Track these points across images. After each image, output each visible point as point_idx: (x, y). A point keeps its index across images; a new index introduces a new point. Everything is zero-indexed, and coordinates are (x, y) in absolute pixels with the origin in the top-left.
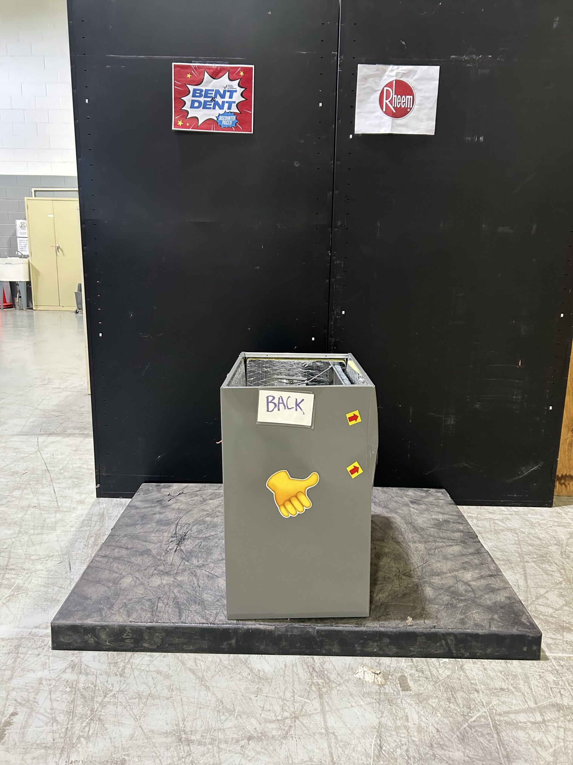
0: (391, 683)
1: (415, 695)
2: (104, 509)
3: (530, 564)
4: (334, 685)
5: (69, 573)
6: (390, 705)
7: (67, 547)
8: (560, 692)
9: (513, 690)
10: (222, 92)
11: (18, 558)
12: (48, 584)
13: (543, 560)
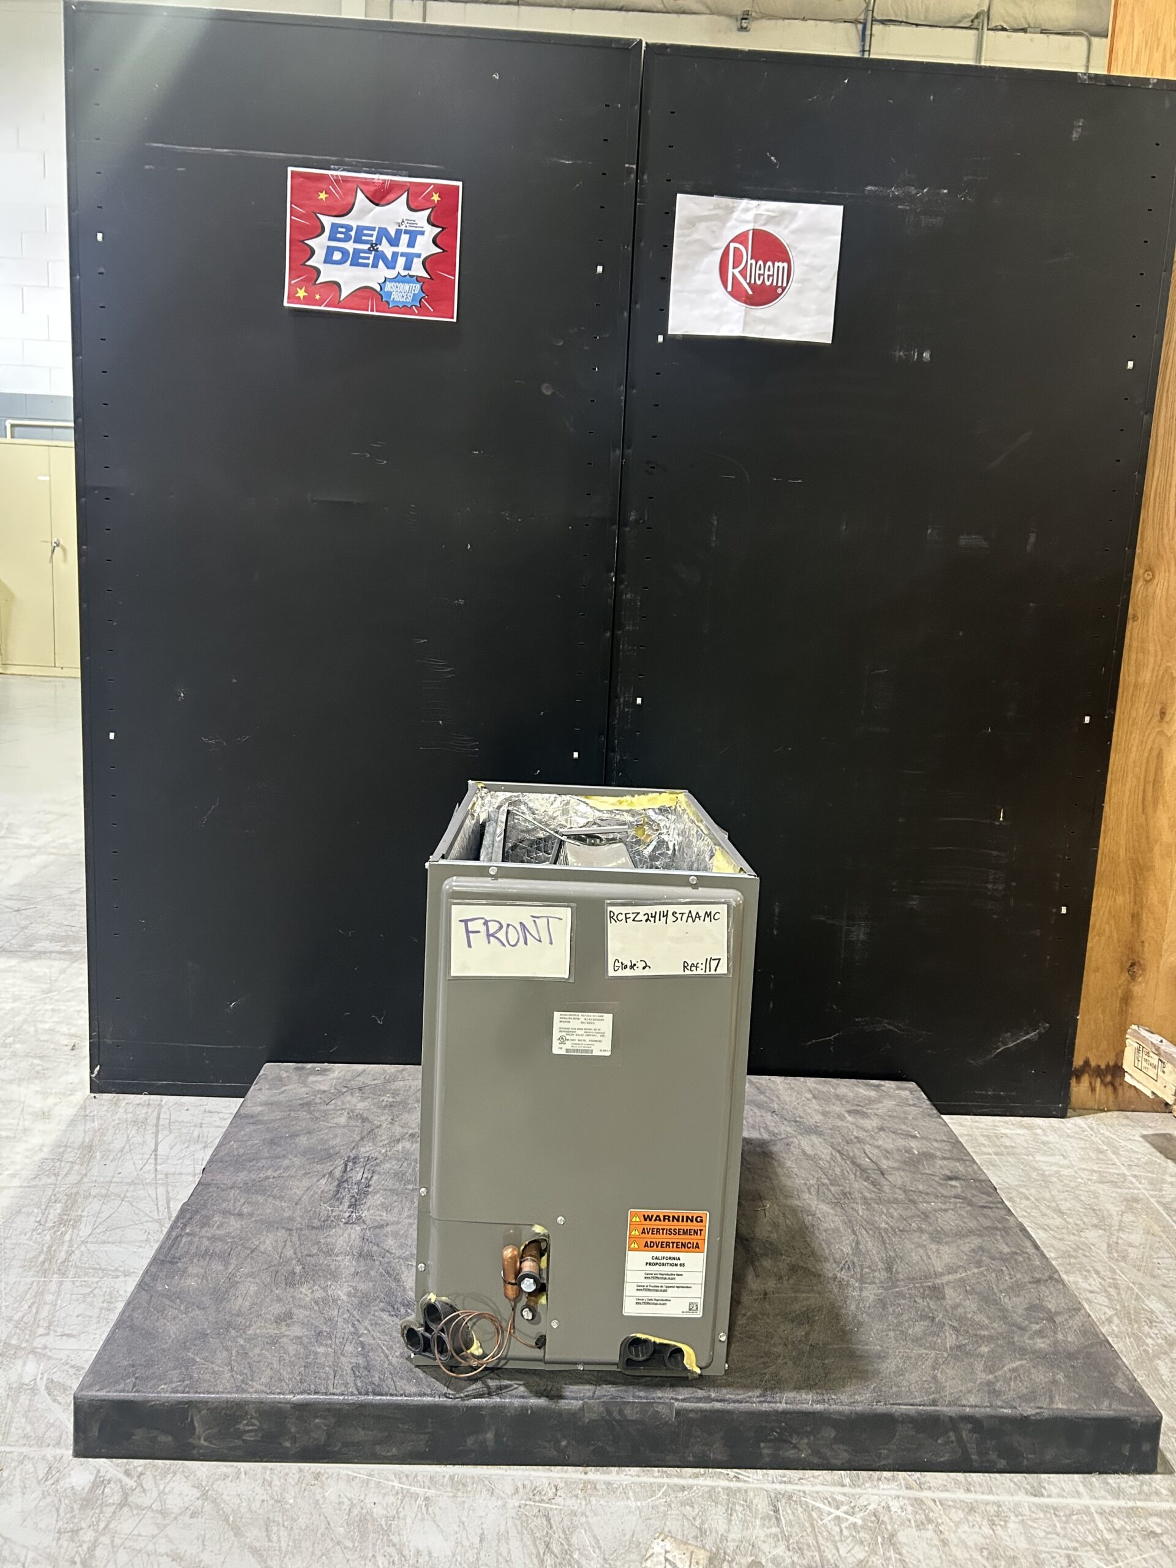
10: (393, 233)
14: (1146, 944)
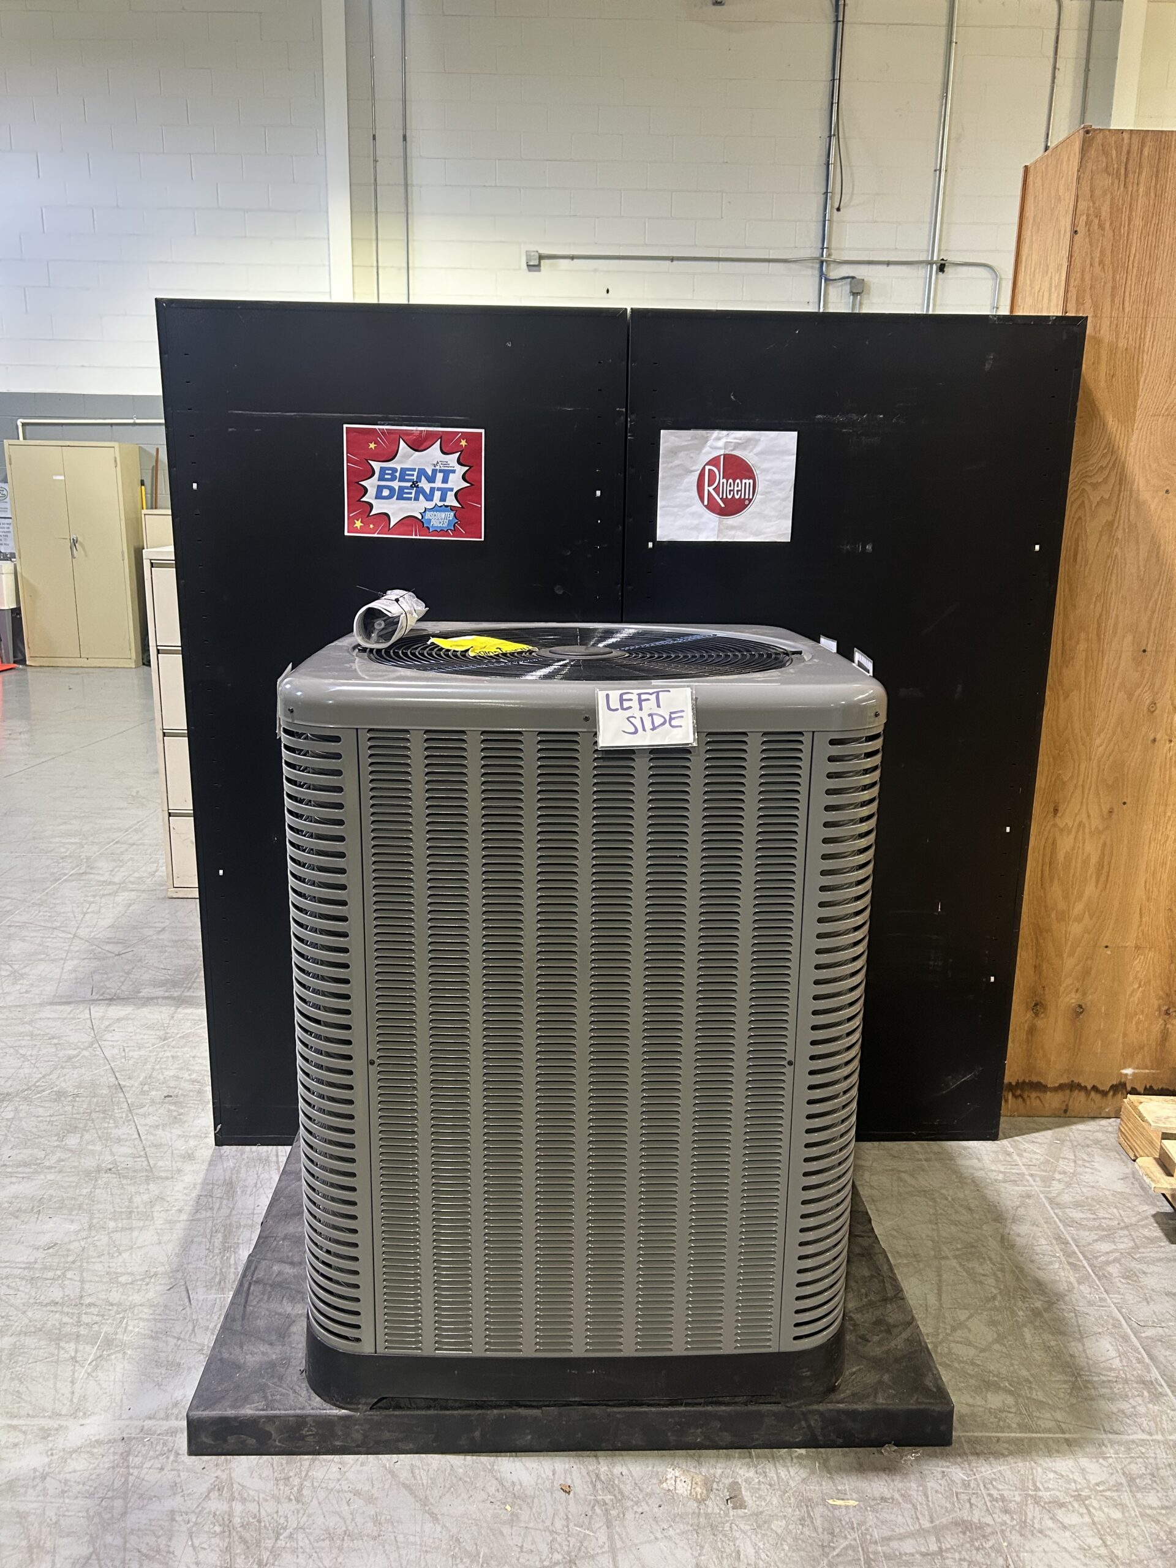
0: (716, 1496)
1: (751, 1515)
2: (232, 1170)
3: (948, 1262)
4: (630, 1503)
5: (188, 1309)
6: (714, 1534)
7: (177, 1255)
8: (969, 1500)
9: (900, 1500)
10: (430, 473)
11: (98, 1282)
12: (157, 1332)
13: (971, 1253)
14: (1047, 989)
